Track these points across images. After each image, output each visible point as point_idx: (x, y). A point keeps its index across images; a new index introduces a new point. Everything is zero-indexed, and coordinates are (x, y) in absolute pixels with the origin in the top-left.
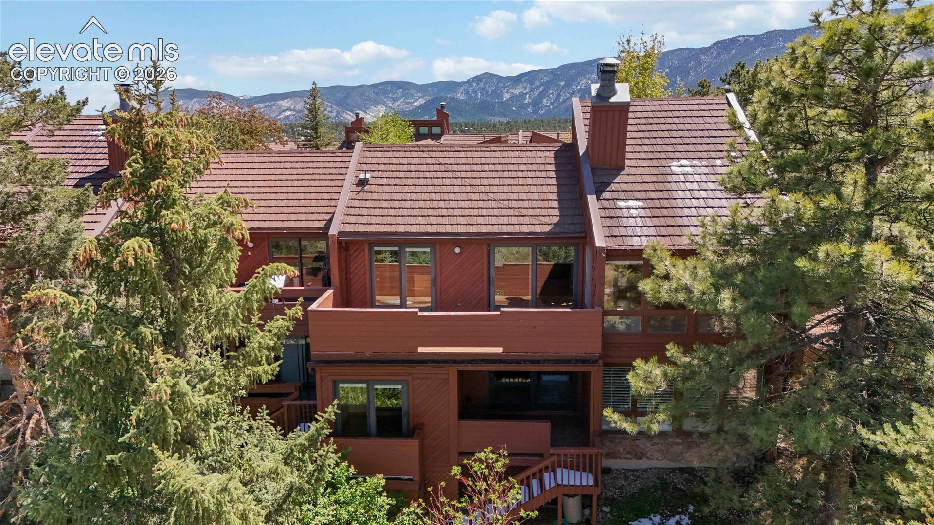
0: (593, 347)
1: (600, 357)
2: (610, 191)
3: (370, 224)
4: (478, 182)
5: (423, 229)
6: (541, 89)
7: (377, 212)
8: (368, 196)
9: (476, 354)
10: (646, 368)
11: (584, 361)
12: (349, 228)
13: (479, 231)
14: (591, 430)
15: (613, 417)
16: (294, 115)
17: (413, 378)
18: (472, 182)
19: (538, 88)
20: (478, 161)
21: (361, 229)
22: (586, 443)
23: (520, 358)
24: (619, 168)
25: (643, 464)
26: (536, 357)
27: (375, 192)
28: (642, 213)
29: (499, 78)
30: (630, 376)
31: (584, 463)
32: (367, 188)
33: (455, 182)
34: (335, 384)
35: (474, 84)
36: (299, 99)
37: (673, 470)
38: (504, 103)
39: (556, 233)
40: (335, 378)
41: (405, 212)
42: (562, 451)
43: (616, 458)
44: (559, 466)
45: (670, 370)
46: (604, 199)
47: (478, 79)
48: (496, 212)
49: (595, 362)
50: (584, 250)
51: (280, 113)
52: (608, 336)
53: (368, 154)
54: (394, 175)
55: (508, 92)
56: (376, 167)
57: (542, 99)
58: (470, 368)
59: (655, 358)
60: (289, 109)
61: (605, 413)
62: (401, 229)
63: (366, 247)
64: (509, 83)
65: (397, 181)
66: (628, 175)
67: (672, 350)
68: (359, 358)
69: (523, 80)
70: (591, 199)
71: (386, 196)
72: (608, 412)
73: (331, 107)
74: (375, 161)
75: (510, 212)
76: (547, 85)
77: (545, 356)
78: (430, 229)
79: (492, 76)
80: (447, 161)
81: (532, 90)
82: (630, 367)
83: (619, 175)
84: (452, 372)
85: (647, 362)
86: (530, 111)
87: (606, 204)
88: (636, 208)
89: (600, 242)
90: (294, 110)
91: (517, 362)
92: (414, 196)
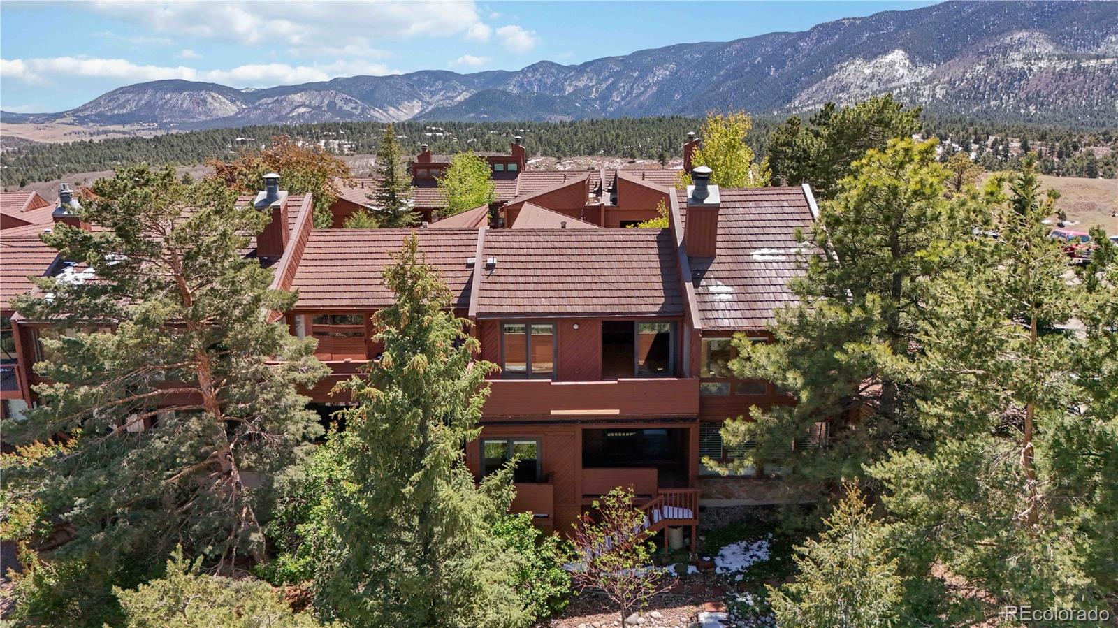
0: (693, 408)
1: (698, 417)
2: (705, 278)
3: (502, 305)
4: (590, 265)
5: (547, 310)
6: (610, 81)
7: (506, 294)
8: (497, 279)
9: (598, 416)
10: (734, 425)
11: (685, 420)
12: (485, 310)
13: (595, 311)
14: (690, 473)
15: (710, 464)
16: (309, 112)
17: (546, 435)
18: (585, 265)
19: (606, 79)
20: (587, 245)
21: (495, 310)
22: (686, 486)
24: (711, 257)
25: (732, 502)
27: (502, 275)
28: (730, 297)
29: (560, 68)
30: (722, 432)
31: (686, 501)
32: (495, 271)
33: (570, 265)
34: (482, 441)
35: (530, 75)
36: (316, 93)
37: (756, 507)
38: (566, 98)
41: (530, 294)
42: (668, 491)
43: (710, 498)
44: (666, 504)
45: (752, 425)
46: (700, 286)
47: (533, 68)
48: (607, 294)
49: (694, 420)
50: (682, 327)
51: (293, 110)
52: (704, 399)
53: (490, 238)
54: (516, 259)
55: (570, 85)
56: (499, 252)
57: (611, 93)
58: (594, 426)
59: (741, 417)
60: (303, 105)
61: (703, 461)
62: (529, 310)
63: (498, 324)
64: (572, 73)
65: (520, 265)
66: (719, 263)
67: (755, 412)
68: (503, 419)
69: (588, 70)
70: (689, 286)
71: (512, 279)
72: (705, 460)
73: (355, 102)
74: (497, 245)
75: (619, 293)
76: (618, 76)
78: (553, 309)
79: (552, 64)
80: (561, 245)
81: (599, 82)
82: (720, 424)
83: (712, 263)
84: (578, 430)
85: (734, 420)
86: (598, 107)
87: (701, 290)
88: (726, 293)
89: (697, 325)
90: (309, 106)
91: (632, 421)
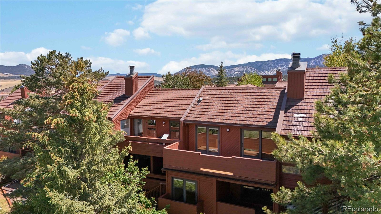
1: (275, 183)
2: (293, 109)
3: (196, 117)
4: (243, 103)
7: (200, 113)
8: (200, 107)
11: (267, 184)
12: (188, 119)
13: (236, 123)
15: (266, 211)
16: (239, 73)
17: (200, 180)
18: (241, 102)
20: (247, 94)
21: (192, 119)
23: (240, 179)
24: (301, 99)
26: (246, 179)
27: (202, 105)
28: (304, 120)
32: (200, 103)
34: (172, 178)
35: (319, 59)
36: (242, 67)
39: (268, 126)
40: (173, 176)
46: (288, 113)
47: (321, 56)
51: (234, 72)
53: (205, 91)
56: (206, 96)
60: (238, 71)
62: (206, 120)
63: (195, 126)
66: (304, 102)
67: (299, 184)
70: (282, 112)
71: (206, 107)
73: (255, 70)
77: (251, 180)
83: (300, 102)
84: (214, 180)
87: (288, 115)
88: (302, 118)
89: (278, 131)
90: (239, 71)
91: (238, 180)
92: (216, 107)
